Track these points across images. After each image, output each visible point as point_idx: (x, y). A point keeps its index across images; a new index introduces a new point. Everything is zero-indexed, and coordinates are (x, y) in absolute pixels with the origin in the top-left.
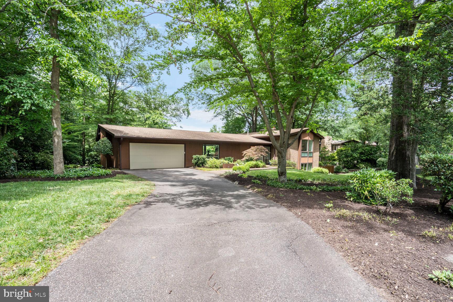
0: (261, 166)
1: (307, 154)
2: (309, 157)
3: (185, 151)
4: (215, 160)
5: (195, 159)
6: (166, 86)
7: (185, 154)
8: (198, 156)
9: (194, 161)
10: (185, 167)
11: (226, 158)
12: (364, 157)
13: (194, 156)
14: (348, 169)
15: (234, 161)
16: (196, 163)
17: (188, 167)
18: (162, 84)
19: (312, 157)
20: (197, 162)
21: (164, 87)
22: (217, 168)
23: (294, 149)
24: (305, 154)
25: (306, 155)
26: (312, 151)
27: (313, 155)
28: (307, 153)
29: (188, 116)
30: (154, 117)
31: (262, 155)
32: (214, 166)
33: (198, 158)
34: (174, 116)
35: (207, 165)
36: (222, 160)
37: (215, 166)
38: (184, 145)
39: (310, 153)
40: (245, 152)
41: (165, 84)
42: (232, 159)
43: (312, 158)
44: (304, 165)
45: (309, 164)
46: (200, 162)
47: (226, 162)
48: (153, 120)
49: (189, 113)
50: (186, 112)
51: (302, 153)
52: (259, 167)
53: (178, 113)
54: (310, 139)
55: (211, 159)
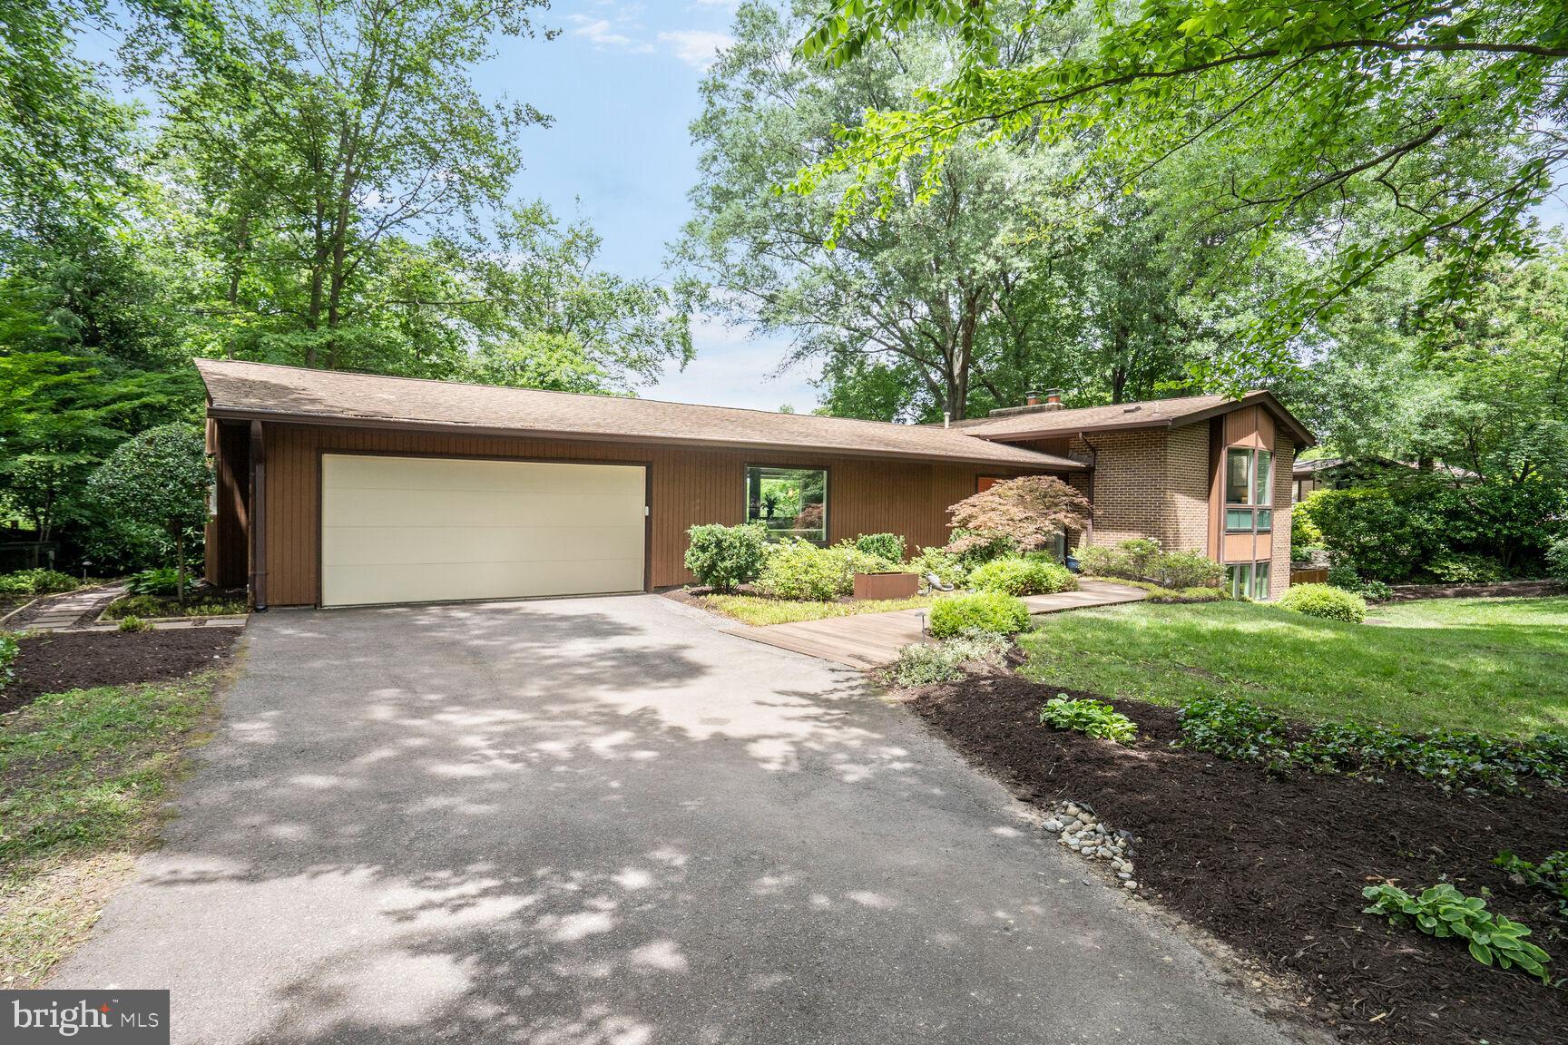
0: (1055, 584)
1: (1249, 518)
2: (1260, 532)
3: (648, 503)
4: (808, 548)
5: (703, 549)
6: (598, 241)
7: (648, 520)
8: (718, 528)
9: (693, 560)
10: (647, 590)
11: (863, 538)
12: (1468, 528)
13: (697, 532)
14: (1387, 580)
15: (909, 555)
16: (707, 573)
17: (661, 589)
18: (583, 234)
19: (1268, 532)
20: (713, 566)
21: (591, 245)
22: (825, 598)
23: (1190, 492)
24: (1243, 517)
25: (1246, 522)
26: (1268, 503)
27: (1272, 525)
28: (1249, 511)
29: (685, 364)
30: (543, 359)
31: (1056, 523)
32: (808, 589)
33: (719, 543)
34: (631, 366)
35: (767, 582)
36: (846, 552)
37: (815, 586)
38: (642, 470)
39: (1262, 511)
40: (962, 510)
41: (597, 233)
42: (898, 543)
43: (1268, 537)
44: (1237, 573)
45: (1259, 565)
46: (728, 564)
47: (870, 561)
48: (541, 374)
49: (688, 352)
50: (679, 347)
51: (1231, 511)
52: (1048, 591)
53: (648, 351)
54: (1261, 445)
55: (787, 548)
